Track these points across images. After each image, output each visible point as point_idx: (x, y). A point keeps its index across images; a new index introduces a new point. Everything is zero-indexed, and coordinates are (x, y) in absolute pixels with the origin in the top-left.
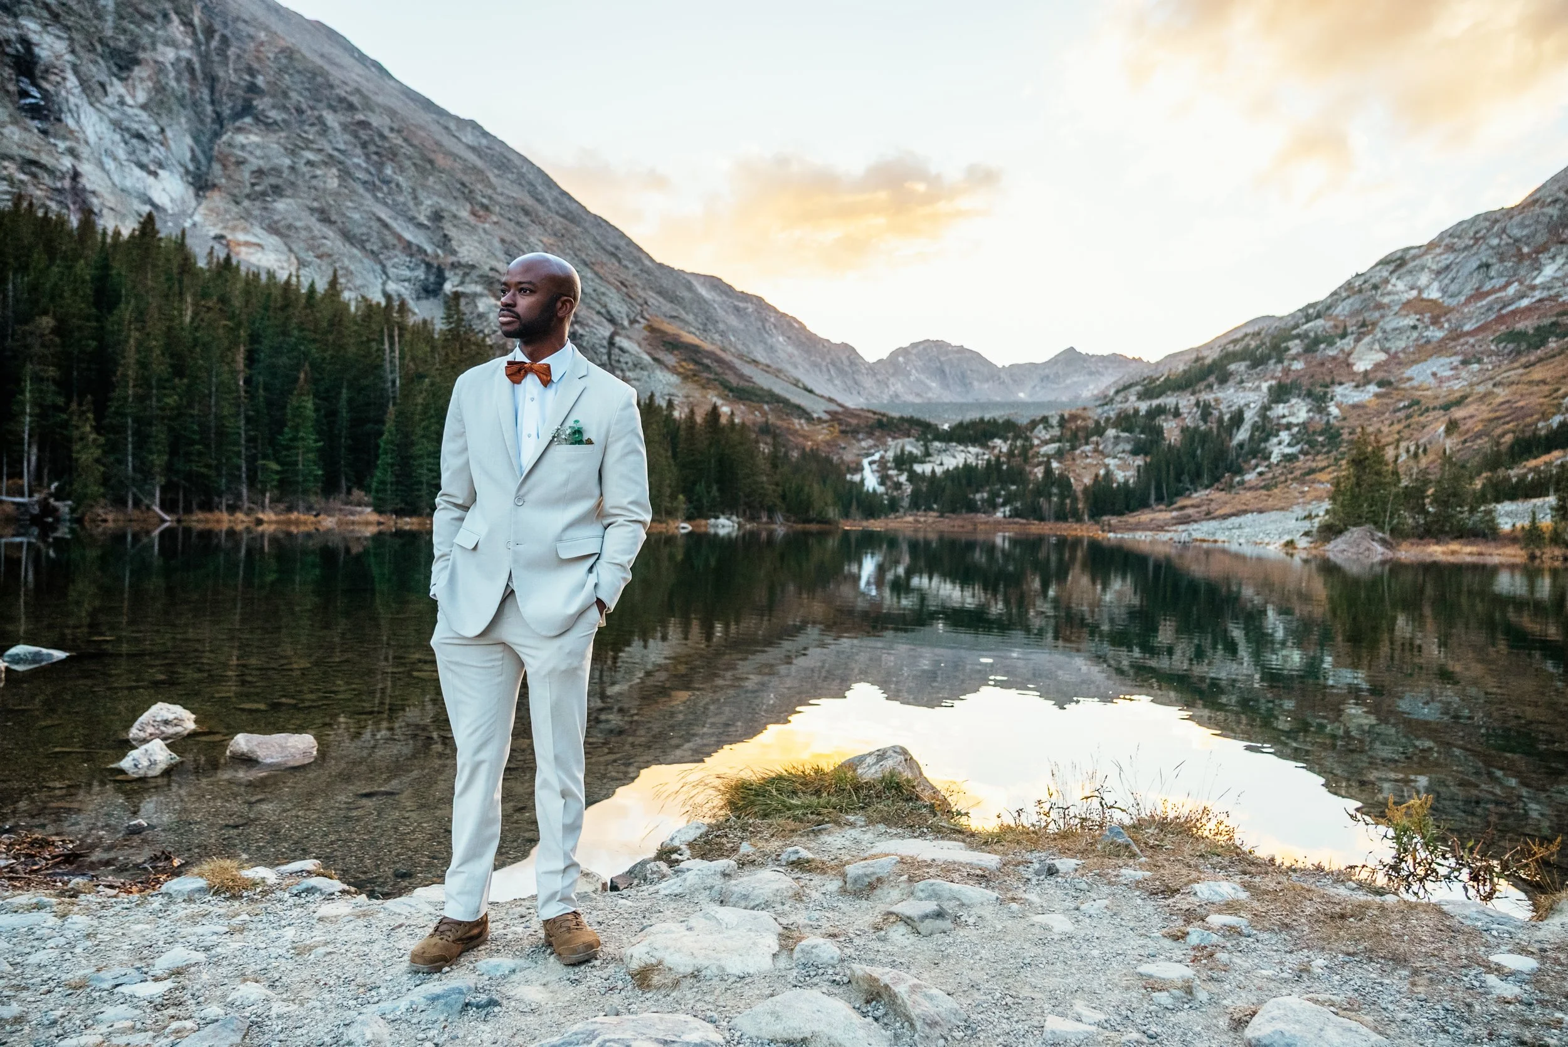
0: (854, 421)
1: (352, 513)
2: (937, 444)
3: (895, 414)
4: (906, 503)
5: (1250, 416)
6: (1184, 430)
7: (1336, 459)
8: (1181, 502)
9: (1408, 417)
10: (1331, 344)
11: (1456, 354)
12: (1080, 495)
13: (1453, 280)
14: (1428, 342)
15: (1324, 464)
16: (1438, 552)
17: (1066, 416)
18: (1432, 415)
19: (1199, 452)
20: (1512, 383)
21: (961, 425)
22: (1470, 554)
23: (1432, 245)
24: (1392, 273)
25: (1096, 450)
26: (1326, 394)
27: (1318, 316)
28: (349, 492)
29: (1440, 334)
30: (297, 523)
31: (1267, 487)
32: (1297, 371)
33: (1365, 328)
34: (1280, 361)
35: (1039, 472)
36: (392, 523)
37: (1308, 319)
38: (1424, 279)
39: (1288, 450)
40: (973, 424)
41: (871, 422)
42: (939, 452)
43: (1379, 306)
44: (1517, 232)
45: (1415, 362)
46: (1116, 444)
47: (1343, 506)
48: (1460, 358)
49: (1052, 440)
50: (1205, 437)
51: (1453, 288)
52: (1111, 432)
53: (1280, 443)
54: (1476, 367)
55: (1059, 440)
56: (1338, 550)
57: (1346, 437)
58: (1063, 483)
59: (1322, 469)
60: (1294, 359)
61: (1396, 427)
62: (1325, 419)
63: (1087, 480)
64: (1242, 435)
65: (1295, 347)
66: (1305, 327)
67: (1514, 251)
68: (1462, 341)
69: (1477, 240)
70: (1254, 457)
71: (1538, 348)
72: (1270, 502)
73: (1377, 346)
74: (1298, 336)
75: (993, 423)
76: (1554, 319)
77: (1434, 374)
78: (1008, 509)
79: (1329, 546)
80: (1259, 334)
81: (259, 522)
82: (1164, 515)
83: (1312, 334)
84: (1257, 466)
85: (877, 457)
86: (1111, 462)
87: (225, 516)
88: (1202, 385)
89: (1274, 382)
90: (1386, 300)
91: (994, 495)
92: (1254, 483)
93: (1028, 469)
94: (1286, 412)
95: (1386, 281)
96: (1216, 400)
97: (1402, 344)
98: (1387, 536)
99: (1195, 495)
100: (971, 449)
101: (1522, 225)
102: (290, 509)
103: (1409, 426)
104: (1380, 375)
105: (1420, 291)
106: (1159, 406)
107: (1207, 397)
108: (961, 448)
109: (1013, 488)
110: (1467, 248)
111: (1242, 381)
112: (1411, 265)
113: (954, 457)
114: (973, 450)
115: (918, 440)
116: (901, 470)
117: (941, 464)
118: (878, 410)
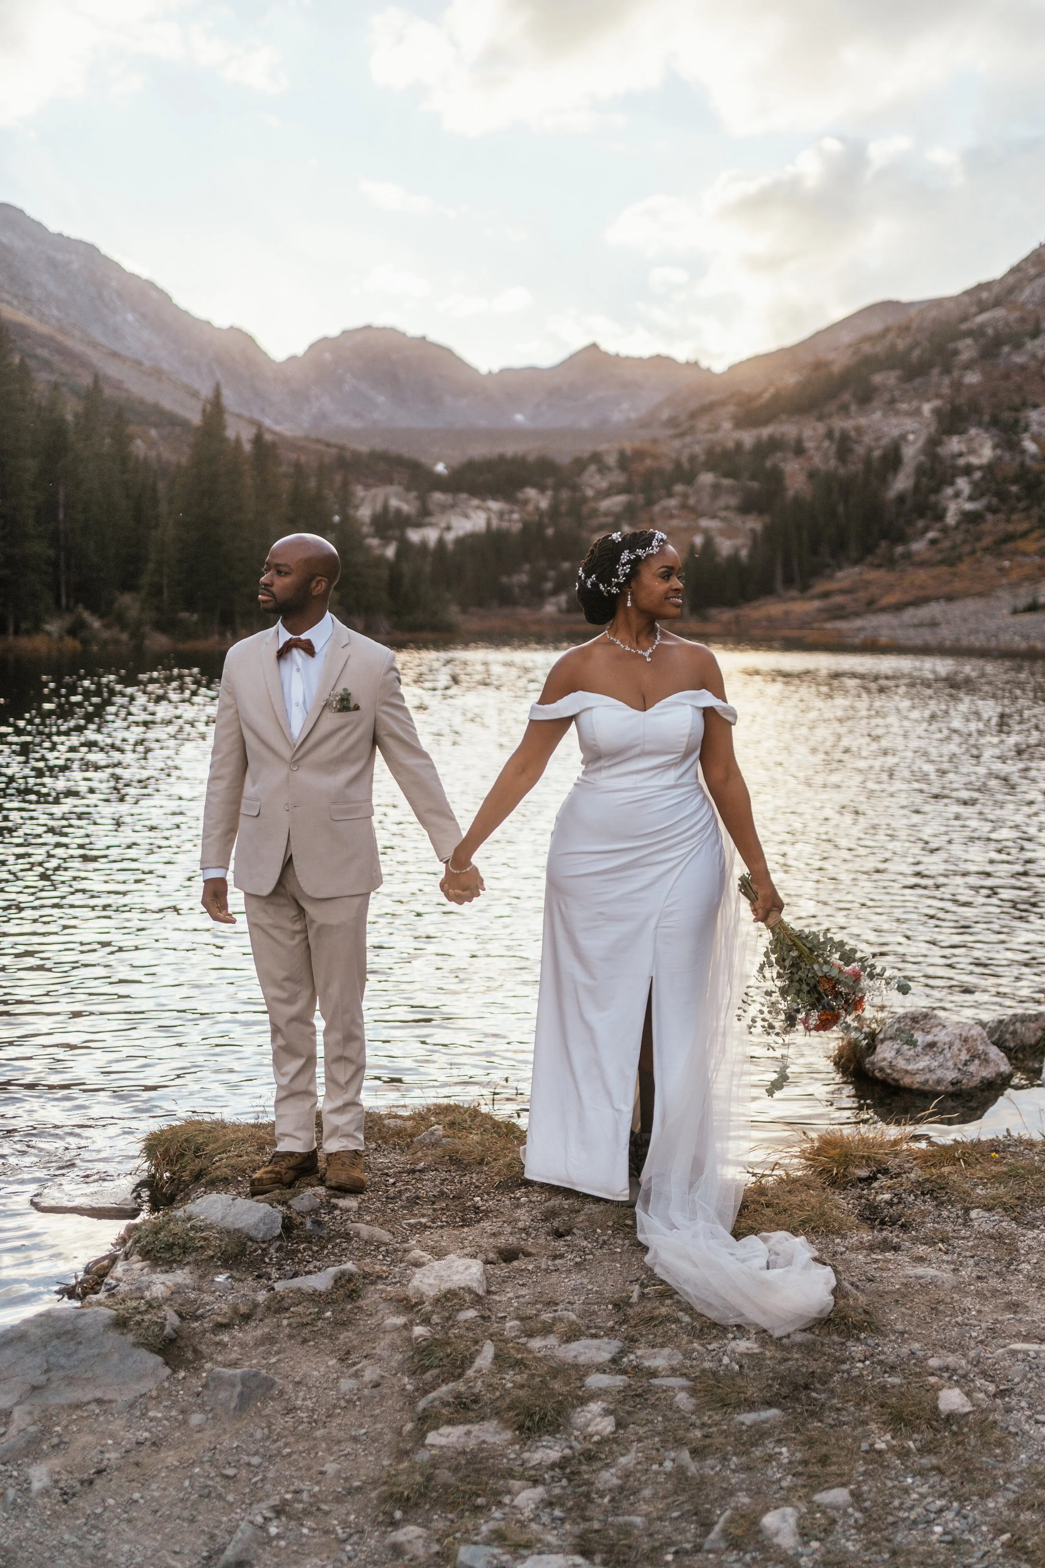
2: (438, 496)
3: (363, 448)
5: (911, 453)
6: (812, 475)
8: (821, 586)
10: (1018, 346)
15: (1025, 526)
17: (629, 452)
19: (841, 509)
21: (471, 465)
25: (684, 506)
26: (1017, 421)
27: (997, 303)
31: (948, 562)
32: (971, 386)
34: (947, 371)
37: (983, 308)
39: (969, 506)
40: (489, 464)
41: (327, 460)
42: (444, 508)
46: (714, 496)
49: (615, 490)
50: (845, 487)
52: (707, 478)
53: (957, 495)
55: (626, 491)
60: (968, 366)
62: (1018, 459)
64: (902, 482)
65: (967, 350)
66: (979, 319)
70: (922, 515)
72: (958, 585)
74: (970, 333)
75: (519, 462)
82: (802, 606)
83: (990, 331)
84: (926, 530)
86: (711, 525)
88: (832, 407)
89: (937, 403)
91: (539, 577)
92: (927, 555)
93: (584, 534)
94: (963, 448)
96: (859, 430)
99: (839, 575)
100: (492, 504)
106: (771, 438)
107: (840, 424)
108: (475, 502)
111: (893, 401)
113: (467, 516)
114: (495, 505)
115: (408, 489)
116: (386, 540)
117: (448, 528)
118: (332, 441)
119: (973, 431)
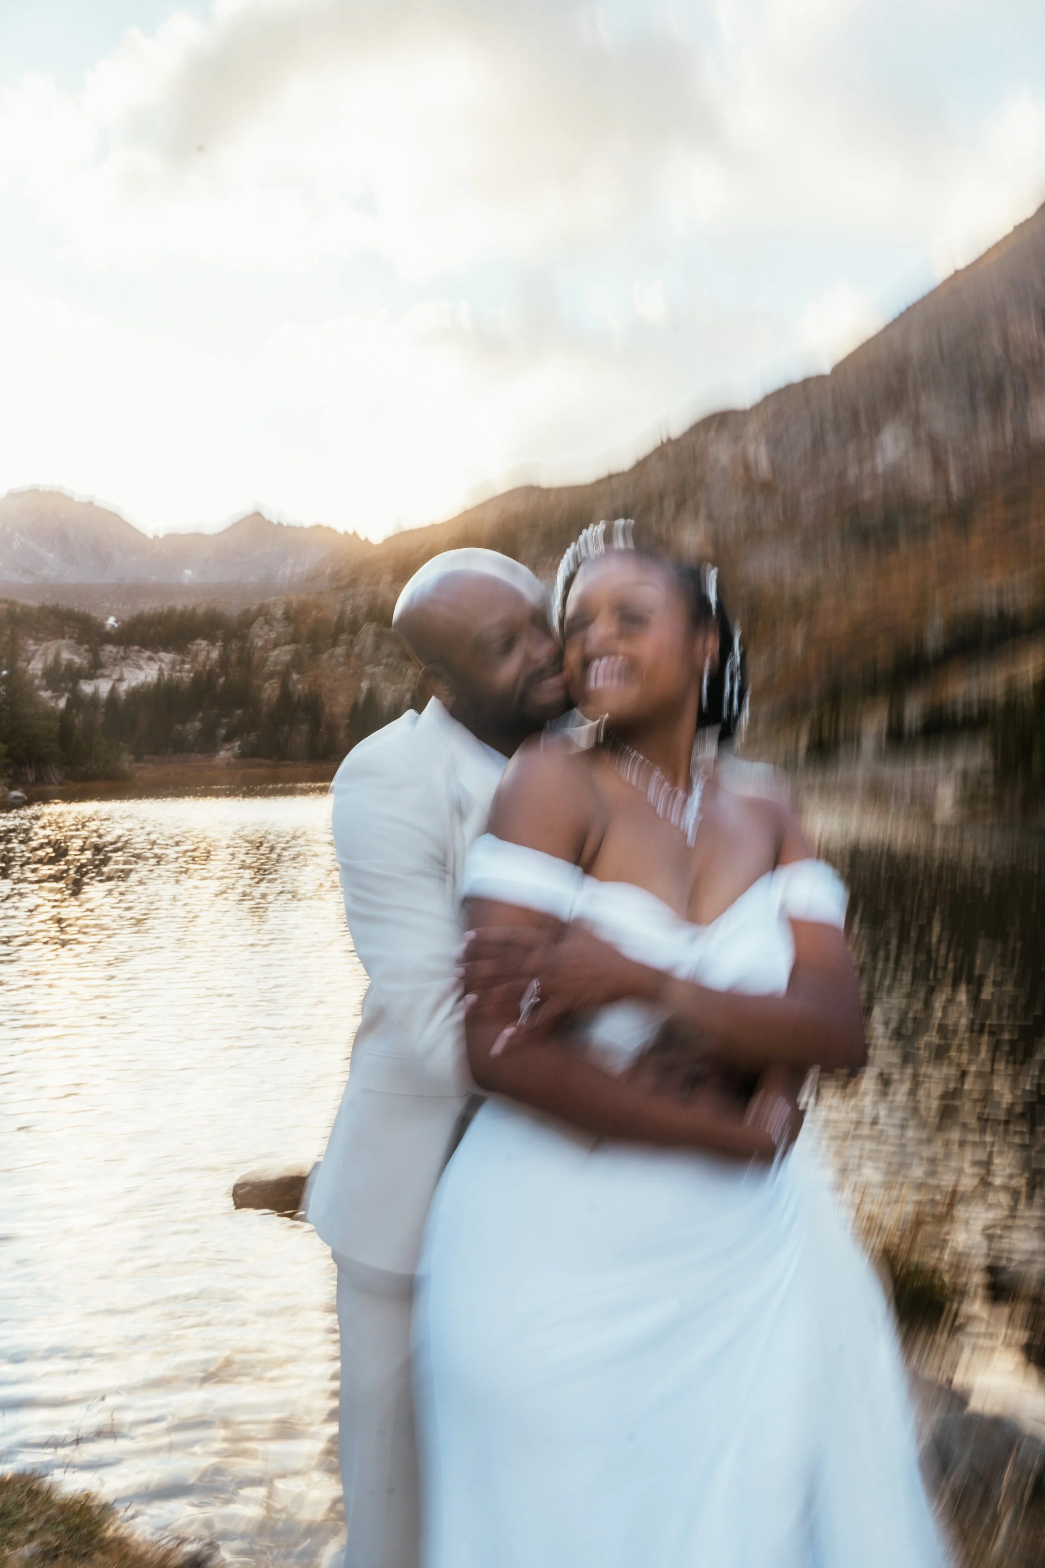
2: (109, 648)
3: (34, 604)
12: (339, 720)
17: (294, 605)
21: (141, 619)
25: (350, 654)
35: (273, 689)
40: (160, 618)
42: (116, 662)
46: (378, 644)
49: (283, 641)
55: (294, 640)
58: (313, 703)
63: (344, 698)
78: (236, 745)
86: (374, 671)
91: (212, 724)
93: (255, 683)
100: (162, 655)
108: (148, 654)
109: (239, 712)
113: (140, 668)
114: (167, 657)
115: (79, 643)
116: (57, 692)
117: (121, 679)
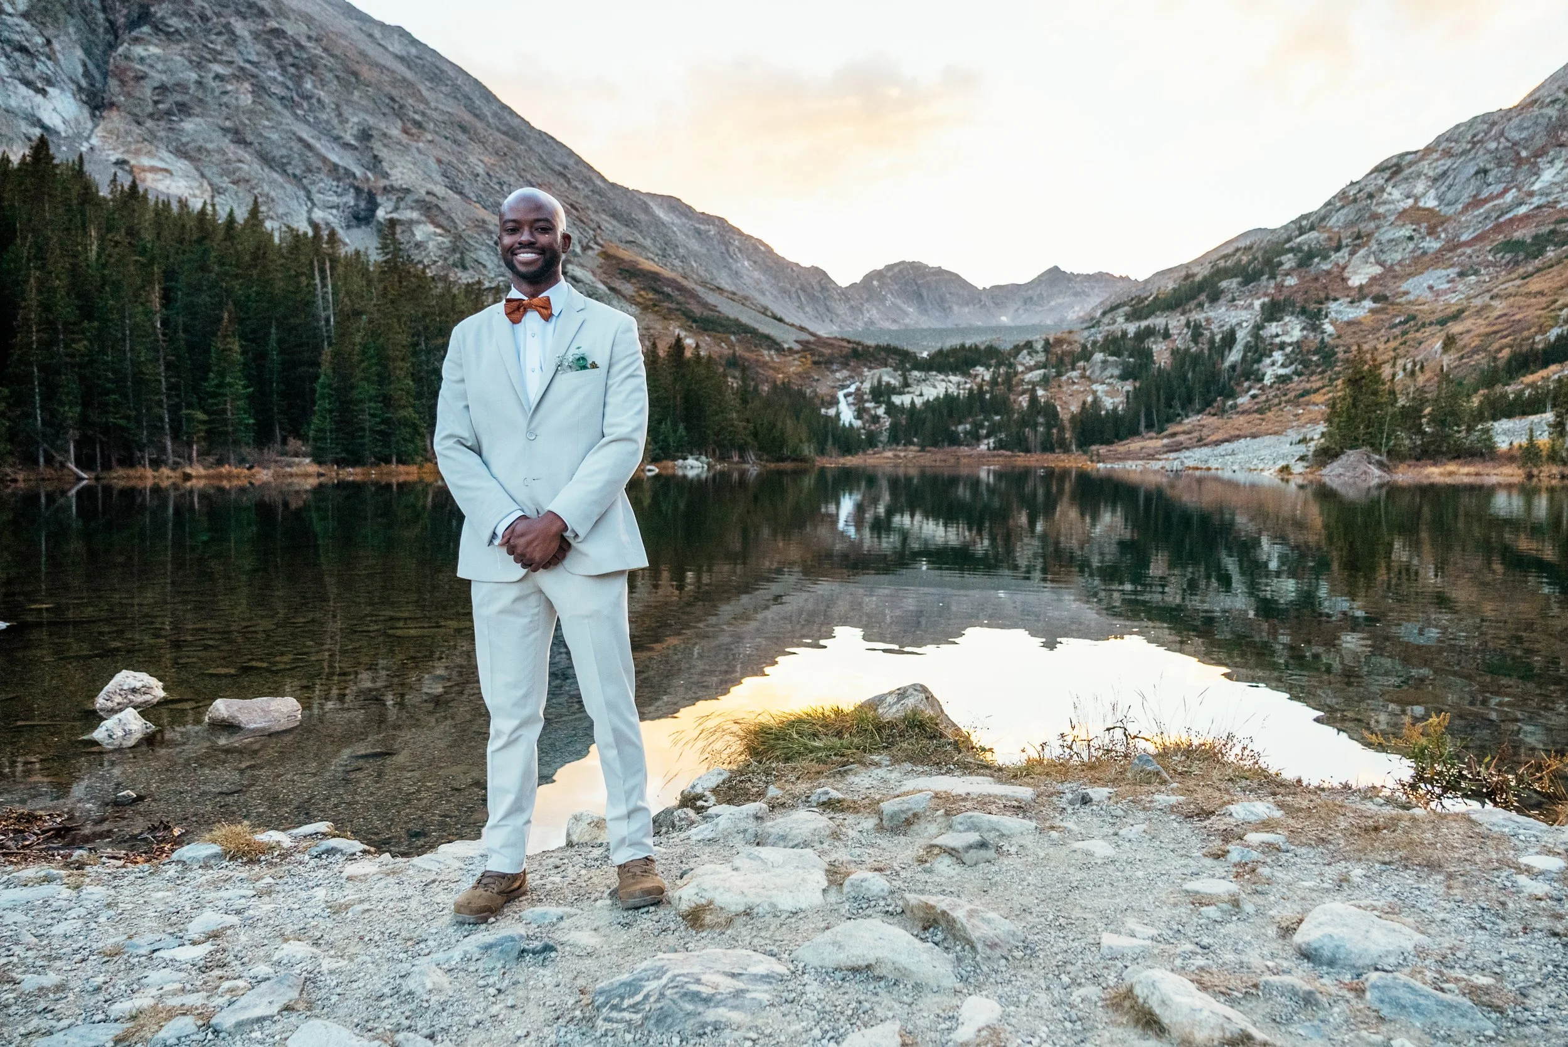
0: (827, 351)
1: (290, 465)
2: (916, 373)
4: (884, 437)
5: (1242, 336)
6: (1174, 352)
7: (1331, 380)
8: (1172, 428)
9: (1404, 333)
10: (1325, 257)
11: (1452, 265)
12: (1067, 424)
13: (1450, 187)
14: (1425, 253)
15: (1319, 384)
16: (1436, 473)
17: (1051, 340)
18: (1428, 330)
19: (1190, 375)
20: (1510, 295)
21: (940, 352)
22: (1468, 474)
23: (1428, 150)
24: (1387, 180)
25: (1083, 376)
26: (1320, 310)
27: (1312, 228)
28: (284, 442)
29: (1436, 245)
30: (229, 477)
31: (1260, 411)
32: (1290, 287)
33: (1360, 239)
34: (1273, 277)
35: (1024, 401)
36: (334, 474)
37: (1302, 231)
38: (1420, 187)
39: (1282, 371)
40: (953, 351)
41: (845, 351)
43: (1375, 217)
44: (1515, 135)
45: (1411, 275)
46: (1103, 369)
47: (1339, 428)
48: (1457, 270)
49: (1037, 367)
50: (1196, 359)
51: (1450, 196)
52: (1099, 356)
53: (1273, 364)
54: (1473, 279)
55: (1045, 367)
56: (1335, 474)
57: (1341, 355)
58: (1050, 412)
59: (1317, 390)
60: (1287, 274)
61: (1393, 344)
62: (1319, 337)
63: (1075, 408)
64: (1234, 356)
65: (1289, 261)
66: (1298, 240)
67: (1512, 155)
68: (1459, 251)
69: (1474, 144)
70: (1247, 379)
71: (1536, 257)
72: (1264, 426)
73: (1372, 259)
74: (1291, 250)
75: (975, 349)
76: (1552, 227)
77: (1431, 288)
78: (992, 440)
79: (1325, 471)
80: (1251, 248)
81: (187, 477)
82: (1155, 443)
83: (1306, 248)
84: (1250, 389)
85: (852, 389)
86: (1099, 388)
87: (149, 472)
88: (1192, 304)
89: (1266, 299)
90: (1381, 210)
91: (978, 426)
92: (1247, 407)
93: (1012, 397)
94: (1279, 330)
95: (1382, 189)
96: (1208, 320)
97: (1398, 256)
98: (1384, 459)
99: (1186, 421)
100: (952, 378)
101: (1520, 128)
102: (220, 462)
103: (1405, 343)
104: (1376, 289)
105: (1417, 199)
106: (1148, 327)
107: (1198, 316)
108: (942, 377)
109: (998, 418)
110: (1465, 152)
111: (1234, 300)
112: (1407, 172)
113: (935, 387)
114: (954, 379)
115: (895, 370)
116: (878, 403)
117: (921, 395)
118: (853, 339)
119: (1287, 319)
